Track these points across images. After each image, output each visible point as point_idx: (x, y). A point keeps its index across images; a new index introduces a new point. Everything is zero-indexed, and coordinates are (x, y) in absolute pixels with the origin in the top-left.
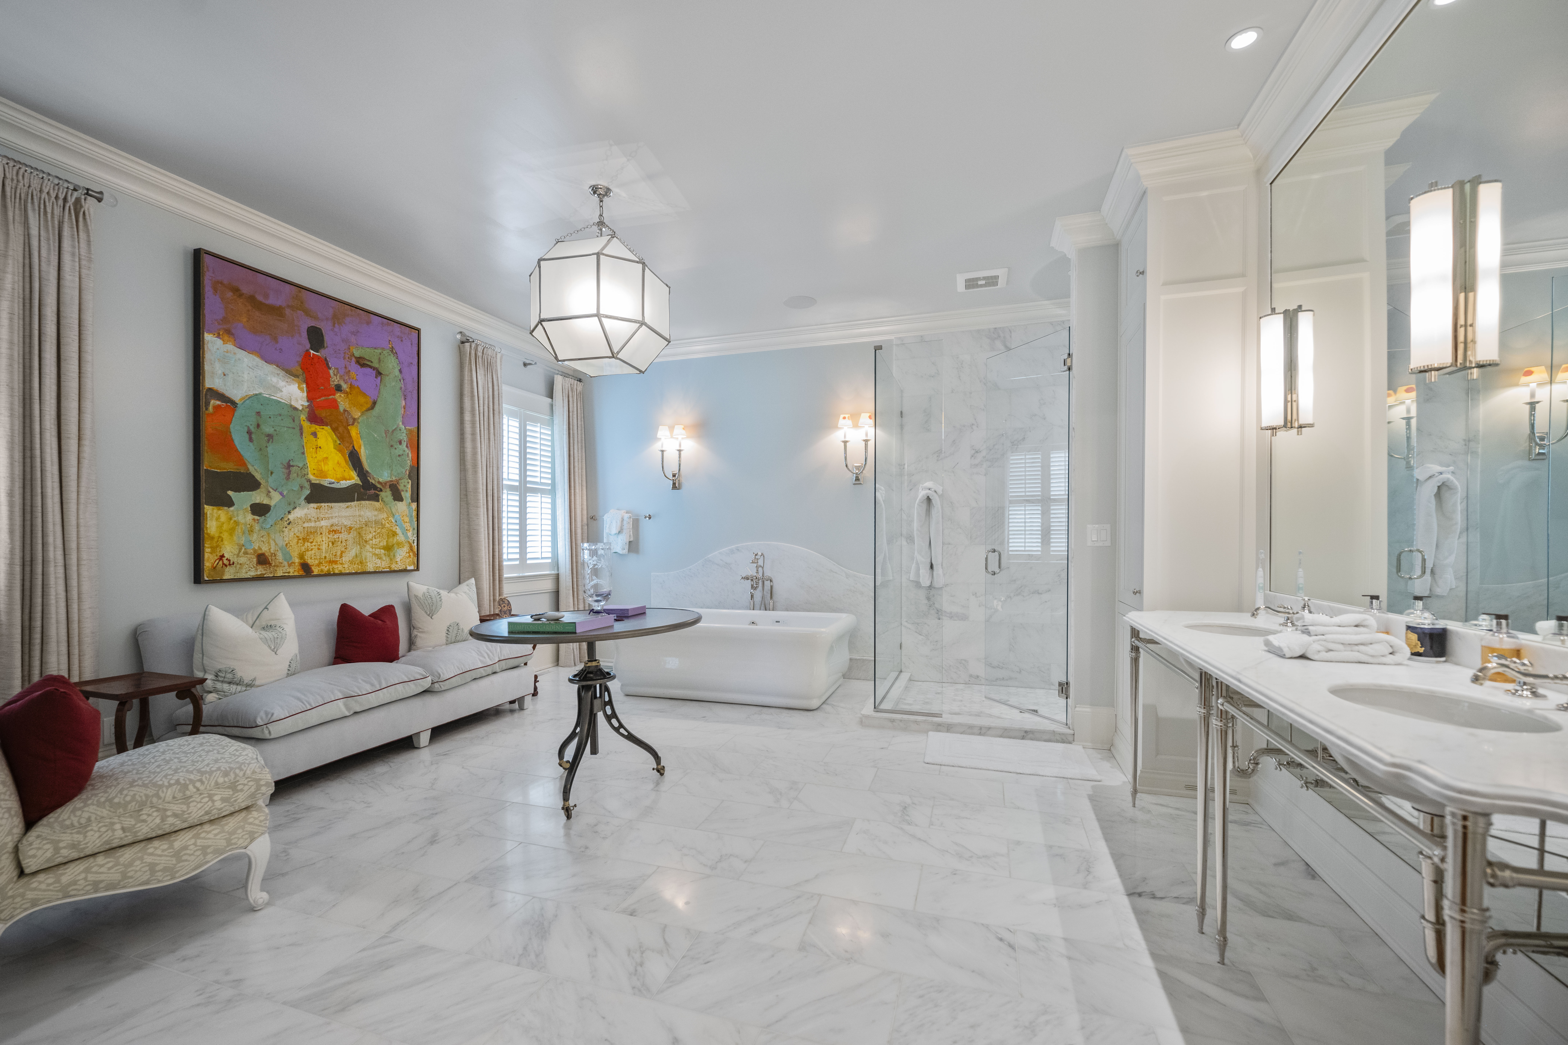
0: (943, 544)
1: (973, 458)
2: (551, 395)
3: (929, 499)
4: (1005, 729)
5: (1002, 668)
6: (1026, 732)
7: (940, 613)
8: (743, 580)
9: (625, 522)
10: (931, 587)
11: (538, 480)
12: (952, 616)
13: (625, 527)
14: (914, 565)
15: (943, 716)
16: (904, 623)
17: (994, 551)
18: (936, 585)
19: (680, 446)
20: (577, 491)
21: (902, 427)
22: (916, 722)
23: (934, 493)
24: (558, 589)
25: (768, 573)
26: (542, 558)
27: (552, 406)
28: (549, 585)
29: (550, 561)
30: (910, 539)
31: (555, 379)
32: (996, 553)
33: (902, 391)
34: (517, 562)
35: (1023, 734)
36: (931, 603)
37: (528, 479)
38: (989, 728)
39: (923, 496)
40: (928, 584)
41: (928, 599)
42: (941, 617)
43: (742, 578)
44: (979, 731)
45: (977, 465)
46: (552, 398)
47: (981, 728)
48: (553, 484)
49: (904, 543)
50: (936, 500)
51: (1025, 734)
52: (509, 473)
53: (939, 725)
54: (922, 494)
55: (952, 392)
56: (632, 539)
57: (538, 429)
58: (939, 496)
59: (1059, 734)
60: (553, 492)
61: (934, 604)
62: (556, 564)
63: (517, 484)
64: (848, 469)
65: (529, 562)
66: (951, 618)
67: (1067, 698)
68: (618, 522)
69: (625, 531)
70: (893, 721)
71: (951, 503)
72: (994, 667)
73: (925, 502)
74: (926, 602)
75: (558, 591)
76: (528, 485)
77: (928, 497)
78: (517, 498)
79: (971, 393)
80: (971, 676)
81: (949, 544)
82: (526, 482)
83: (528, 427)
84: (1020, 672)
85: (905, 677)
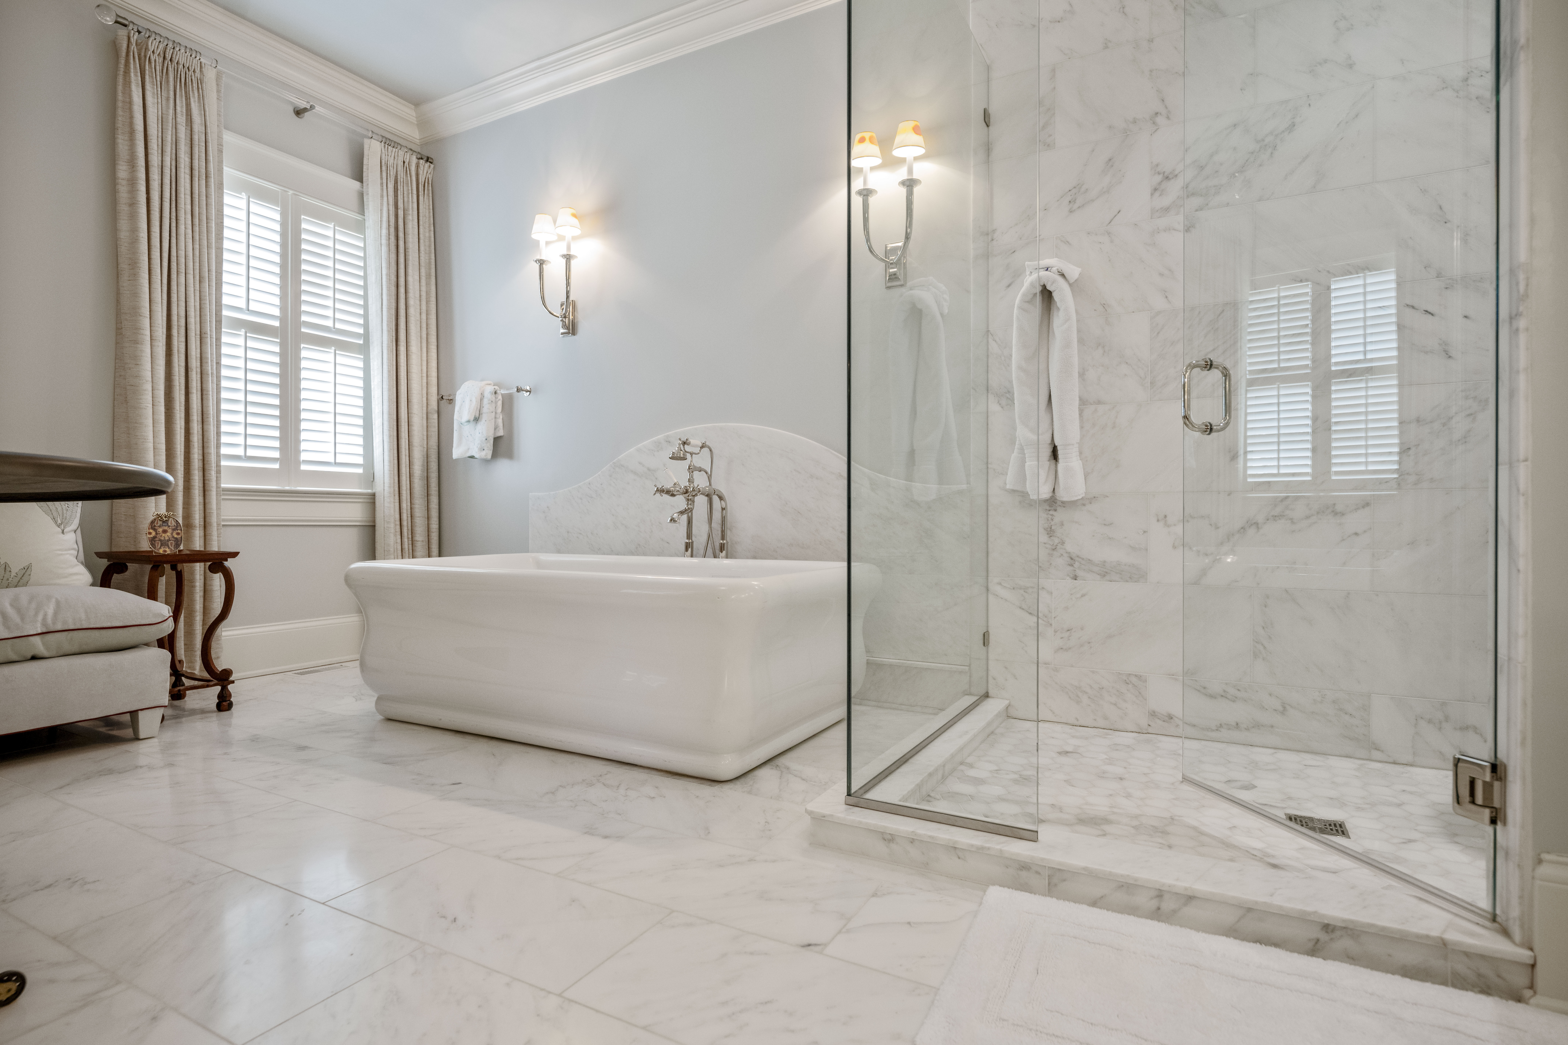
0: (1083, 402)
1: (1157, 194)
2: (359, 176)
3: (1047, 295)
4: (1249, 910)
5: (1234, 699)
6: (1327, 928)
7: (1077, 565)
8: (658, 495)
9: (485, 401)
10: (1053, 502)
11: (329, 323)
12: (1106, 572)
13: (485, 410)
14: (1015, 455)
15: (1045, 833)
16: (994, 587)
17: (1209, 365)
18: (1063, 495)
19: (569, 248)
20: (414, 348)
21: (988, 148)
22: (954, 849)
23: (1060, 279)
24: (374, 521)
25: (720, 485)
26: (336, 464)
27: (361, 196)
28: (355, 513)
29: (360, 471)
30: (1006, 397)
31: (366, 147)
32: (1216, 374)
33: (988, 68)
34: (276, 466)
35: (1316, 933)
36: (1056, 541)
37: (304, 318)
38: (1190, 898)
39: (1032, 285)
40: (1045, 492)
41: (1050, 532)
42: (1080, 573)
43: (657, 490)
44: (1154, 904)
45: (1166, 210)
46: (360, 180)
47: (1160, 894)
48: (366, 336)
49: (994, 407)
50: (1063, 294)
51: (1323, 937)
52: (248, 300)
53: (1024, 866)
54: (1029, 281)
55: (1106, 47)
56: (501, 433)
57: (330, 233)
58: (1070, 285)
59: (1467, 954)
60: (364, 349)
61: (1063, 543)
62: (369, 477)
63: (276, 324)
64: (876, 256)
65: (303, 467)
66: (1103, 575)
67: (1493, 821)
68: (474, 400)
69: (484, 417)
70: (889, 838)
71: (1103, 305)
72: (1212, 697)
73: (1038, 298)
74: (1044, 538)
75: (374, 526)
76: (303, 330)
77: (1044, 287)
78: (277, 349)
79: (1151, 41)
80: (1153, 714)
81: (1099, 402)
82: (298, 324)
83: (304, 226)
84: (1283, 711)
85: (992, 708)
